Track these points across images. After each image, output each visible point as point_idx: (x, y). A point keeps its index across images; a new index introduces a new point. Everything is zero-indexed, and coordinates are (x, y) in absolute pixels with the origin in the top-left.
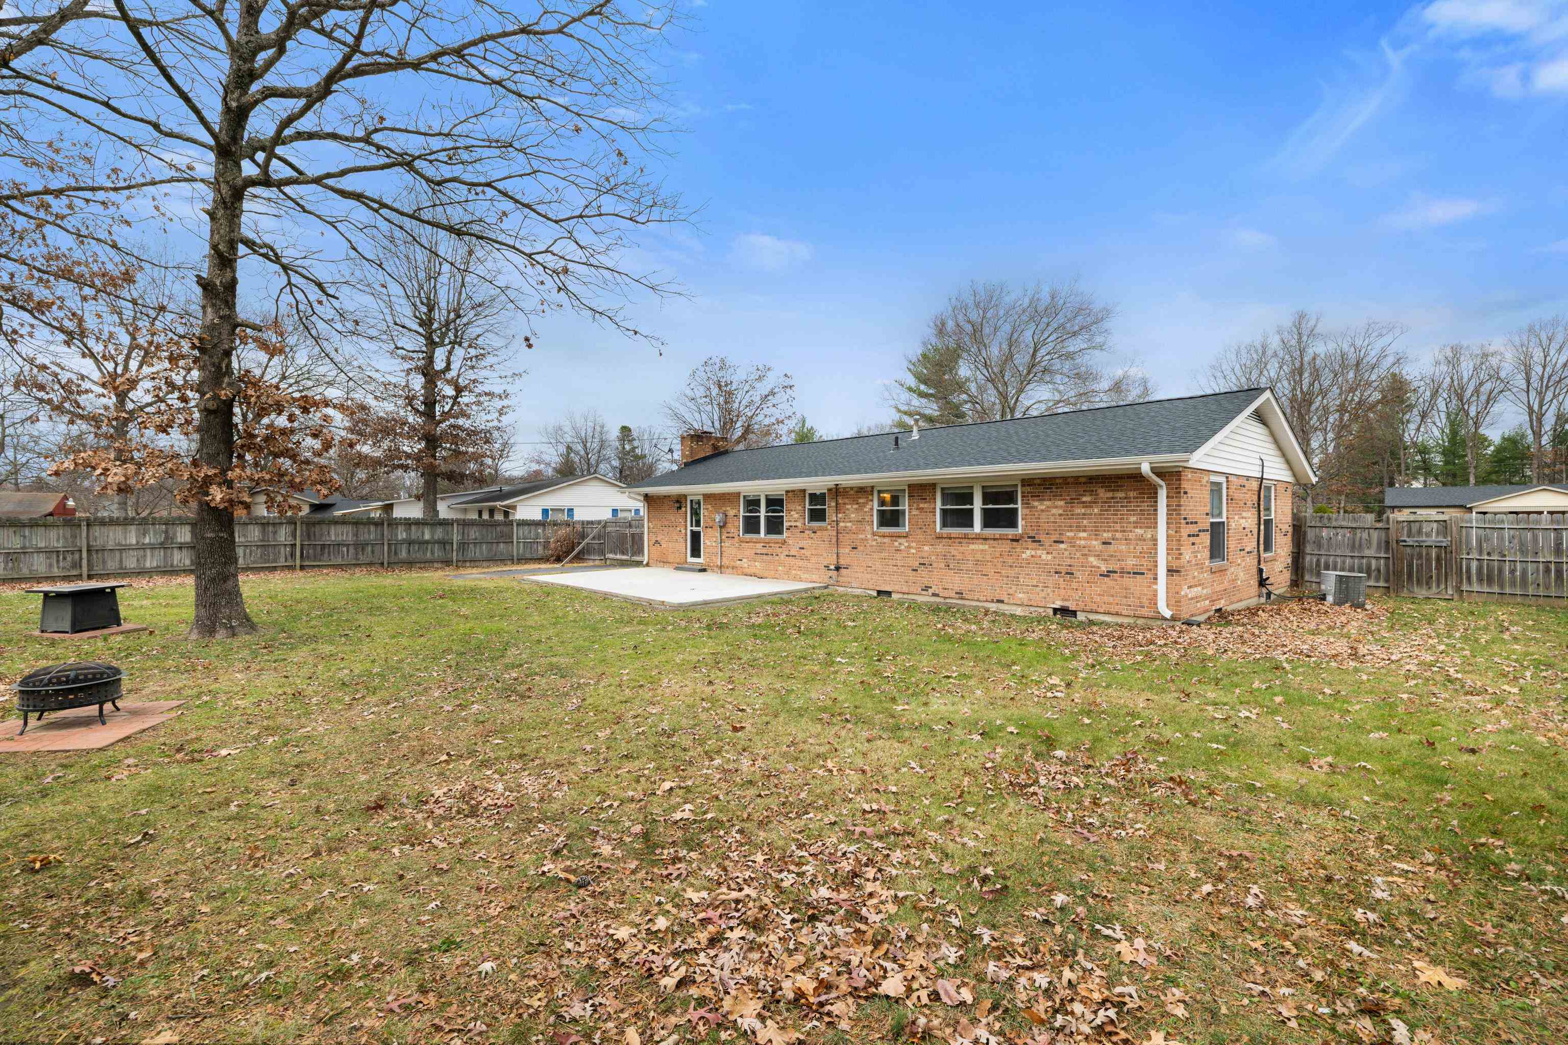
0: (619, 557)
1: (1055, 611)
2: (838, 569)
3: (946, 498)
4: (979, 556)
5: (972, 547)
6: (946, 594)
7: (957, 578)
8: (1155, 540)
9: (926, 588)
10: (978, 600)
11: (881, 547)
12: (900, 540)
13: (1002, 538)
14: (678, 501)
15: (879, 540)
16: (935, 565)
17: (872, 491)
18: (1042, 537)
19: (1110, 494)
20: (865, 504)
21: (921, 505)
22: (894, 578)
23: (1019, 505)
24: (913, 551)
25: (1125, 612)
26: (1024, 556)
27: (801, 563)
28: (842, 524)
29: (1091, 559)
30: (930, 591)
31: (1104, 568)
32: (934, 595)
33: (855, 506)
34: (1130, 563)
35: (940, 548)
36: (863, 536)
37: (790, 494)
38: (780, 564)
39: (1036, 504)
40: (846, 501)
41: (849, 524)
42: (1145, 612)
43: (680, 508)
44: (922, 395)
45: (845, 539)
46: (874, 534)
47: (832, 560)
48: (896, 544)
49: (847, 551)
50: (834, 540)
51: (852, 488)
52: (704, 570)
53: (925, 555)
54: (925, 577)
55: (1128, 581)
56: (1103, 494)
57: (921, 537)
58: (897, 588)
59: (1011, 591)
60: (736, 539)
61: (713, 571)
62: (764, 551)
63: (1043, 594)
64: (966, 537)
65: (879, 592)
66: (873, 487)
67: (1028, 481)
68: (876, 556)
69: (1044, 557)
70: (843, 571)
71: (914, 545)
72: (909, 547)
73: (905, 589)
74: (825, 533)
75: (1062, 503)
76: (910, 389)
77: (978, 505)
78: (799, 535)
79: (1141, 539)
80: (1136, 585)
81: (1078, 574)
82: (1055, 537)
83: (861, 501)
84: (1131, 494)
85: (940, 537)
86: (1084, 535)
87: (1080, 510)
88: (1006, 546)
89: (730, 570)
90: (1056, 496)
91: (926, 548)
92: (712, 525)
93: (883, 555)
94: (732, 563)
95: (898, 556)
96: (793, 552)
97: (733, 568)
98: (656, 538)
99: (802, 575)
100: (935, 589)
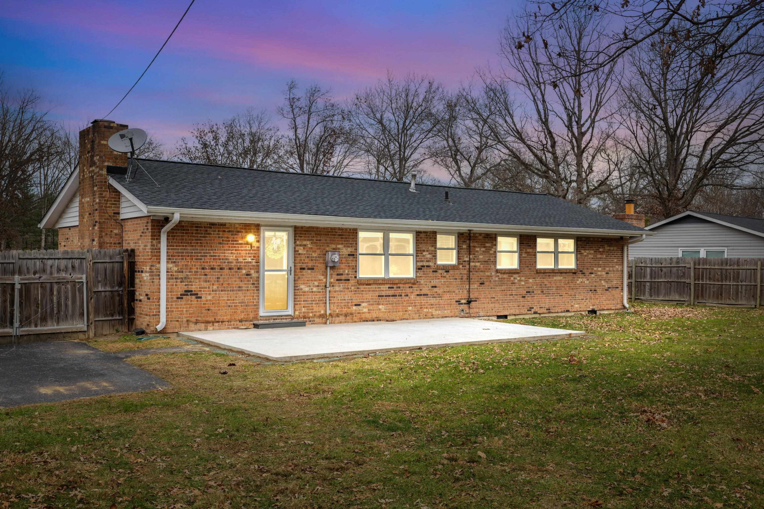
1: (589, 312)
2: (469, 302)
4: (558, 284)
5: (555, 278)
6: (541, 311)
7: (547, 300)
8: (622, 271)
9: (531, 309)
10: (558, 312)
11: (502, 282)
12: (515, 276)
13: (569, 272)
15: (501, 276)
16: (535, 292)
17: (495, 239)
18: (585, 271)
19: (608, 248)
20: (490, 248)
21: (528, 250)
22: (510, 304)
24: (523, 283)
25: (613, 308)
26: (578, 282)
27: (433, 301)
28: (472, 264)
29: (603, 282)
30: (533, 310)
31: (607, 286)
32: (535, 313)
33: (483, 249)
34: (615, 283)
35: (538, 280)
36: (489, 274)
37: (422, 235)
38: (411, 304)
39: (583, 251)
40: (476, 244)
41: (478, 264)
42: (619, 306)
45: (474, 276)
46: (497, 271)
47: (463, 295)
48: (512, 278)
49: (476, 286)
50: (465, 277)
51: (480, 234)
52: (304, 323)
53: (530, 285)
54: (529, 301)
55: (614, 292)
56: (606, 247)
57: (527, 273)
58: (512, 312)
59: (572, 304)
60: (352, 282)
61: (313, 323)
62: (391, 292)
63: (585, 304)
64: (553, 272)
65: (498, 317)
66: (496, 235)
67: (579, 239)
68: (498, 289)
69: (586, 282)
70: (473, 304)
71: (523, 278)
72: (520, 281)
73: (517, 312)
74: (457, 272)
75: (592, 252)
77: (556, 252)
78: (431, 274)
79: (618, 270)
80: (617, 293)
81: (598, 290)
82: (590, 271)
83: (487, 245)
84: (615, 248)
85: (539, 273)
86: (600, 269)
87: (599, 256)
88: (570, 277)
89: (342, 318)
90: (590, 248)
91: (531, 281)
92: (310, 265)
93: (503, 288)
94: (345, 310)
95: (514, 287)
96: (424, 291)
97: (346, 316)
98: (193, 288)
99: (435, 313)
100: (535, 309)
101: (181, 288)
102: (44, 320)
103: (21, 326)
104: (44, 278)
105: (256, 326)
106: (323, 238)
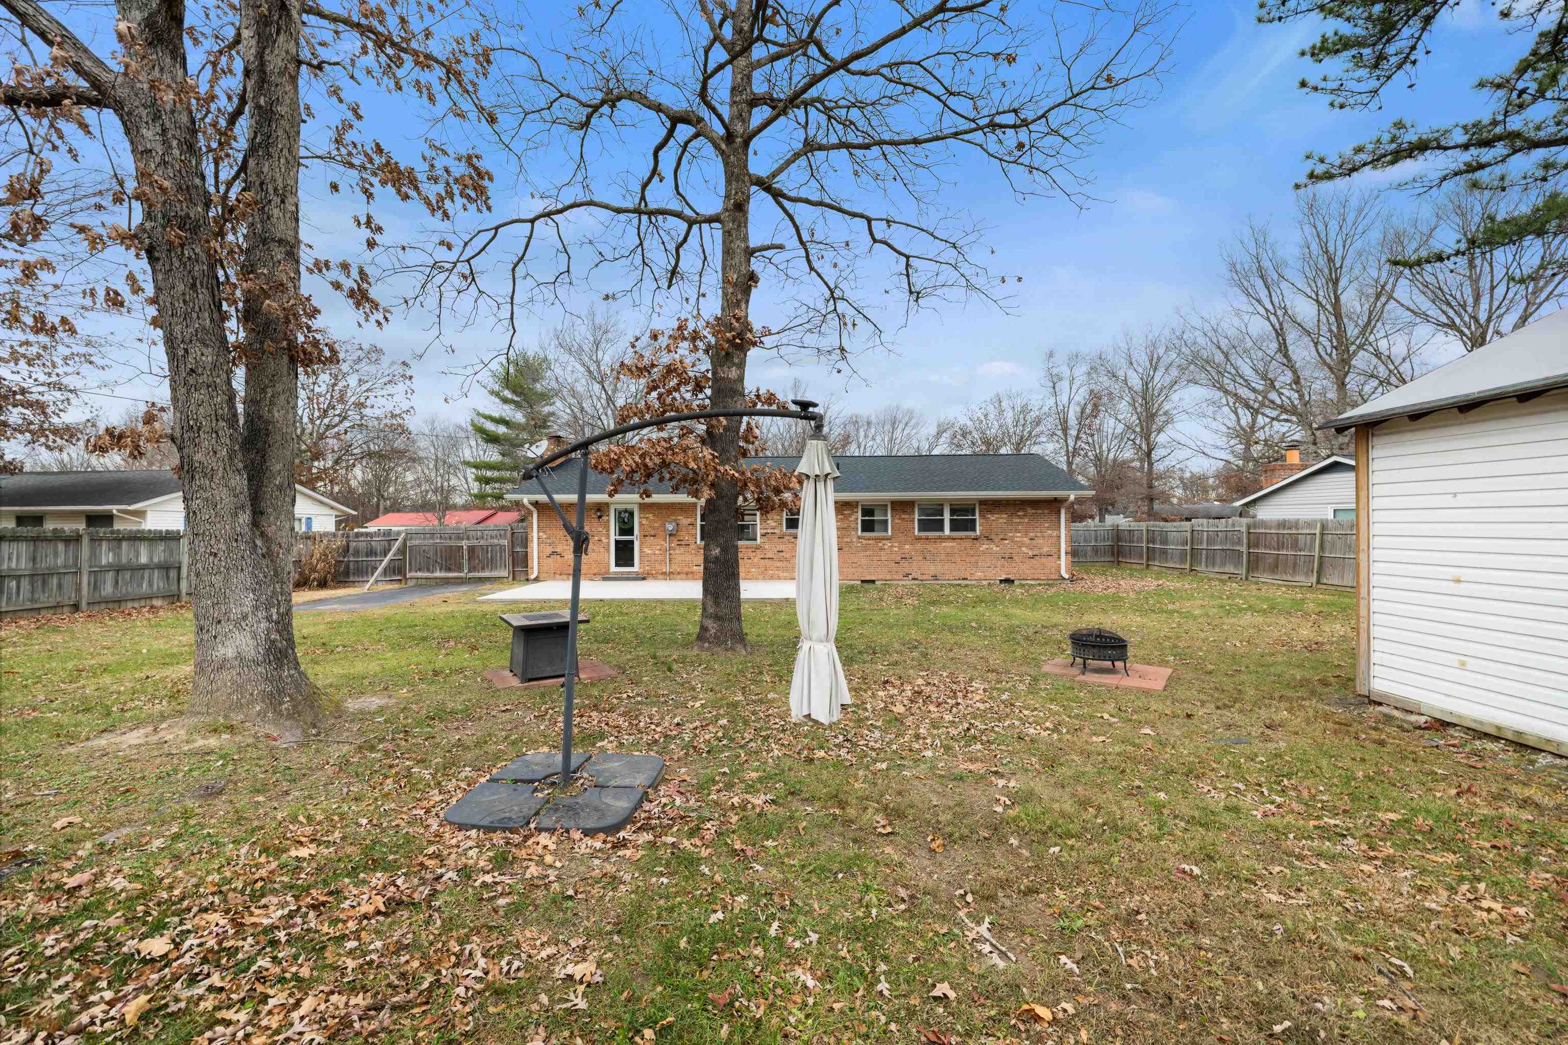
1: (1001, 581)
3: (922, 511)
4: (949, 550)
5: (944, 544)
6: (924, 577)
7: (932, 568)
8: (1059, 537)
9: (907, 575)
11: (866, 548)
12: (884, 542)
13: (967, 538)
14: (599, 510)
15: (864, 542)
16: (914, 558)
17: (857, 506)
18: (993, 537)
19: (1034, 512)
20: (850, 515)
21: (903, 517)
22: (878, 570)
23: (977, 517)
24: (896, 549)
25: (1042, 578)
26: (981, 549)
27: (779, 564)
29: (1023, 549)
30: (911, 577)
31: (1030, 554)
32: (914, 579)
33: (841, 517)
34: (1045, 550)
35: (918, 546)
36: (848, 540)
38: (754, 566)
39: (989, 516)
42: (1053, 577)
44: (505, 401)
46: (859, 538)
48: (881, 544)
52: (644, 579)
53: (907, 552)
54: (906, 567)
55: (1044, 560)
56: (1030, 511)
57: (903, 539)
58: (880, 577)
59: (972, 572)
60: (692, 546)
61: (655, 578)
63: (994, 572)
64: (940, 538)
65: (863, 581)
66: (857, 502)
67: (983, 502)
68: (860, 554)
69: (994, 549)
71: (896, 545)
72: (892, 547)
73: (888, 577)
75: (1006, 516)
76: (492, 392)
77: (947, 517)
78: (776, 540)
79: (1051, 536)
80: (1049, 562)
81: (1016, 558)
82: (1001, 537)
83: (846, 512)
84: (1045, 512)
85: (919, 539)
86: (1019, 535)
87: (1016, 520)
88: (968, 544)
89: (683, 576)
90: (1001, 512)
91: (907, 547)
92: (653, 533)
93: (868, 553)
94: (686, 570)
95: (882, 553)
96: (769, 555)
97: (687, 574)
98: (558, 550)
99: (781, 574)
100: (914, 575)
101: (549, 550)
102: (483, 569)
103: (470, 571)
104: (482, 542)
105: (605, 579)
106: (664, 511)
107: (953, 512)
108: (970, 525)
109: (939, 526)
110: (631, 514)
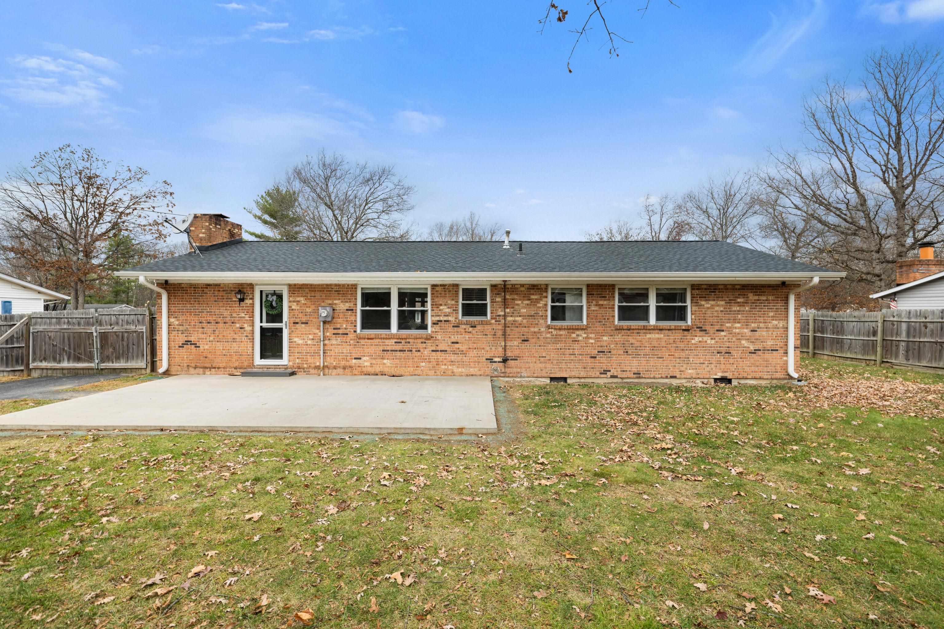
0: (65, 364)
1: (716, 380)
2: (505, 361)
3: (624, 297)
4: (655, 344)
5: (648, 336)
6: (624, 375)
7: (635, 363)
8: (786, 329)
9: (605, 372)
10: (654, 378)
11: (556, 339)
12: (578, 332)
13: (676, 329)
14: (240, 292)
15: (554, 332)
16: (613, 352)
17: (546, 290)
18: (708, 327)
19: (756, 298)
20: (538, 301)
21: (601, 302)
22: (571, 365)
23: (688, 303)
24: (592, 341)
25: (765, 377)
26: (693, 342)
27: (453, 357)
28: (509, 319)
29: (743, 342)
30: (609, 374)
31: (752, 348)
32: (612, 377)
33: (528, 302)
34: (769, 343)
35: (619, 337)
36: (536, 330)
37: (437, 289)
38: (424, 360)
39: (703, 303)
40: (516, 297)
41: (519, 319)
42: (778, 375)
43: (242, 300)
45: (511, 332)
46: (549, 327)
47: (497, 353)
48: (574, 335)
49: (516, 343)
50: (500, 333)
51: (522, 285)
52: (293, 374)
53: (605, 344)
54: (603, 362)
55: (768, 356)
56: (751, 297)
57: (600, 329)
58: (573, 374)
59: (682, 369)
60: (351, 336)
61: (308, 373)
62: (399, 347)
63: (708, 369)
64: (645, 328)
65: (552, 379)
66: (547, 285)
67: (696, 287)
68: (550, 346)
69: (709, 342)
70: (511, 363)
71: (593, 336)
72: (587, 338)
73: (583, 374)
74: (489, 327)
75: (723, 303)
77: (652, 303)
78: (451, 329)
79: (776, 327)
80: (775, 358)
81: (734, 353)
82: (717, 327)
83: (533, 297)
84: (770, 298)
85: (619, 329)
86: (738, 325)
87: (736, 308)
88: (678, 335)
89: (340, 371)
90: (718, 298)
91: (605, 338)
92: (304, 320)
93: (558, 346)
94: (343, 363)
95: (576, 346)
96: (442, 347)
97: (344, 368)
98: (192, 339)
99: (456, 370)
100: (613, 372)
101: (182, 338)
102: (118, 358)
103: (102, 361)
104: (116, 328)
105: (244, 374)
106: (318, 295)
107: (661, 297)
108: (680, 314)
109: (644, 314)
110: (280, 297)
